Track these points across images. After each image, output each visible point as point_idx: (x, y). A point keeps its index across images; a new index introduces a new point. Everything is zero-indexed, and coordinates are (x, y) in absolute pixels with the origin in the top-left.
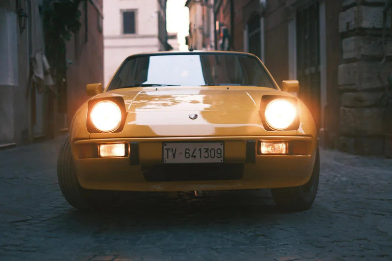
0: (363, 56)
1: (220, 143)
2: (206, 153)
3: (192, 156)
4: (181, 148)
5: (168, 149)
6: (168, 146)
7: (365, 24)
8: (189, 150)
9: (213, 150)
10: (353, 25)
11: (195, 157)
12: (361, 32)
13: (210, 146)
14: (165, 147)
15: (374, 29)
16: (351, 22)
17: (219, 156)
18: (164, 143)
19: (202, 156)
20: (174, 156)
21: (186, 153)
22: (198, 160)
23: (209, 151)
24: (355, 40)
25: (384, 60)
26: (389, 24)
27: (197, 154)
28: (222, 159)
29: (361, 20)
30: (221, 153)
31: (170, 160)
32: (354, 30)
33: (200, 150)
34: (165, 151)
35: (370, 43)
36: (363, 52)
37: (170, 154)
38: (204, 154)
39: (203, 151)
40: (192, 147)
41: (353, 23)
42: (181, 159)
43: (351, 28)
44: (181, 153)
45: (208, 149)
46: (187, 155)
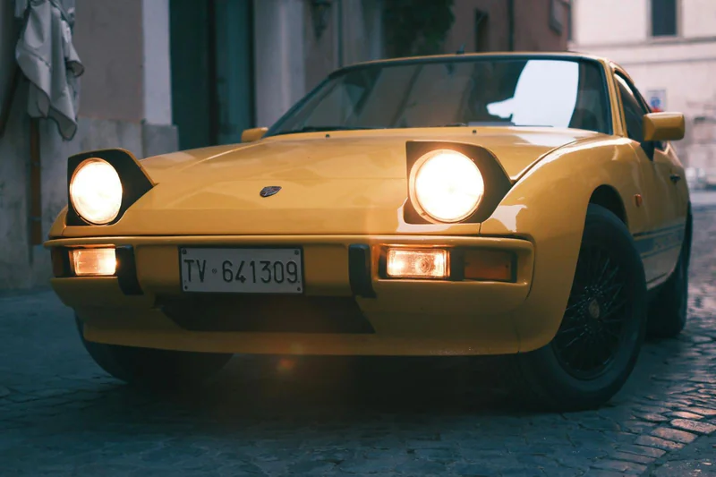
1: (293, 251)
2: (267, 272)
3: (237, 278)
4: (215, 260)
5: (189, 262)
6: (191, 254)
8: (231, 264)
9: (278, 266)
11: (243, 279)
13: (271, 256)
14: (184, 257)
17: (293, 278)
18: (183, 247)
19: (258, 279)
20: (202, 275)
21: (224, 270)
22: (248, 287)
23: (271, 266)
27: (247, 272)
28: (300, 285)
30: (295, 273)
31: (194, 286)
33: (253, 264)
34: (185, 266)
37: (195, 272)
38: (261, 274)
39: (259, 267)
42: (216, 284)
44: (214, 271)
45: (268, 263)
46: (228, 276)
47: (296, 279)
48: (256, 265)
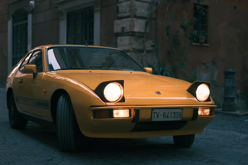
0: (134, 49)
1: (181, 109)
2: (174, 115)
3: (167, 117)
4: (161, 112)
5: (154, 113)
6: (155, 111)
7: (136, 29)
8: (166, 113)
9: (177, 113)
10: (128, 29)
11: (168, 117)
12: (132, 34)
13: (176, 111)
14: (153, 112)
15: (140, 33)
16: (126, 27)
17: (180, 116)
18: (153, 109)
19: (172, 117)
20: (158, 116)
21: (164, 115)
22: (170, 119)
23: (175, 114)
24: (129, 39)
25: (145, 53)
26: (148, 30)
27: (169, 115)
28: (181, 118)
29: (134, 27)
30: (181, 115)
31: (155, 119)
32: (129, 32)
33: (171, 113)
34: (153, 114)
35: (137, 41)
36: (134, 46)
37: (156, 115)
38: (173, 116)
39: (173, 114)
40: (167, 111)
41: (128, 28)
42: (161, 119)
43: (125, 31)
44: (161, 115)
45: (175, 113)
46: (164, 116)
47: (181, 117)
48: (172, 113)
